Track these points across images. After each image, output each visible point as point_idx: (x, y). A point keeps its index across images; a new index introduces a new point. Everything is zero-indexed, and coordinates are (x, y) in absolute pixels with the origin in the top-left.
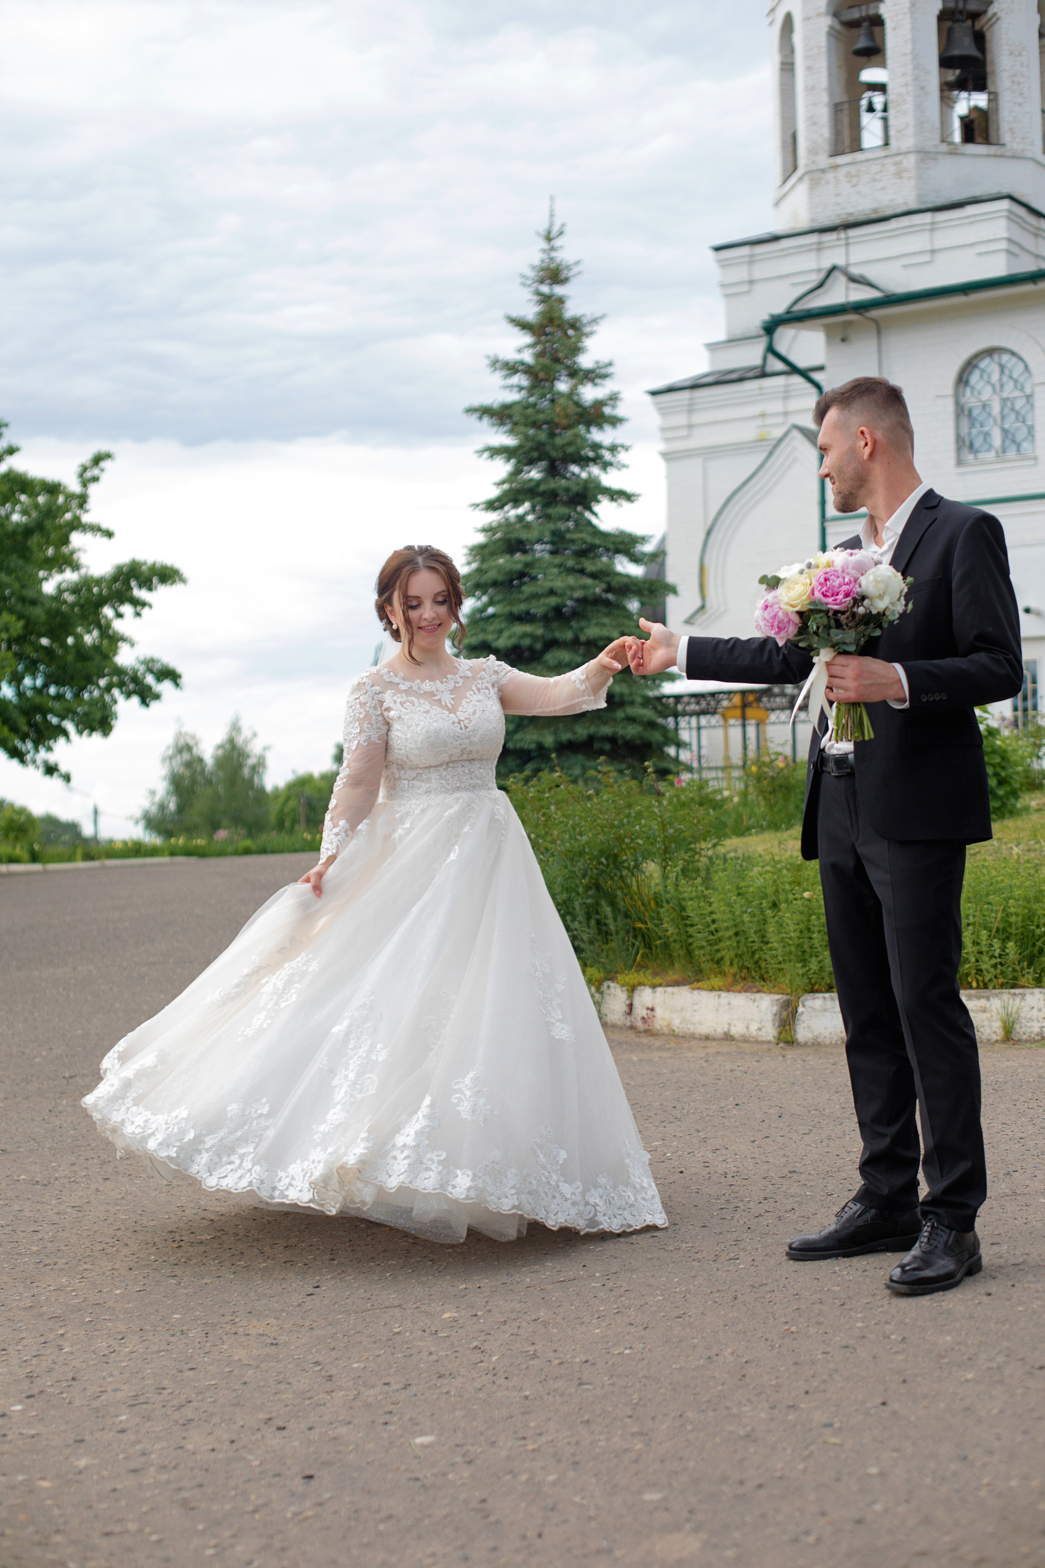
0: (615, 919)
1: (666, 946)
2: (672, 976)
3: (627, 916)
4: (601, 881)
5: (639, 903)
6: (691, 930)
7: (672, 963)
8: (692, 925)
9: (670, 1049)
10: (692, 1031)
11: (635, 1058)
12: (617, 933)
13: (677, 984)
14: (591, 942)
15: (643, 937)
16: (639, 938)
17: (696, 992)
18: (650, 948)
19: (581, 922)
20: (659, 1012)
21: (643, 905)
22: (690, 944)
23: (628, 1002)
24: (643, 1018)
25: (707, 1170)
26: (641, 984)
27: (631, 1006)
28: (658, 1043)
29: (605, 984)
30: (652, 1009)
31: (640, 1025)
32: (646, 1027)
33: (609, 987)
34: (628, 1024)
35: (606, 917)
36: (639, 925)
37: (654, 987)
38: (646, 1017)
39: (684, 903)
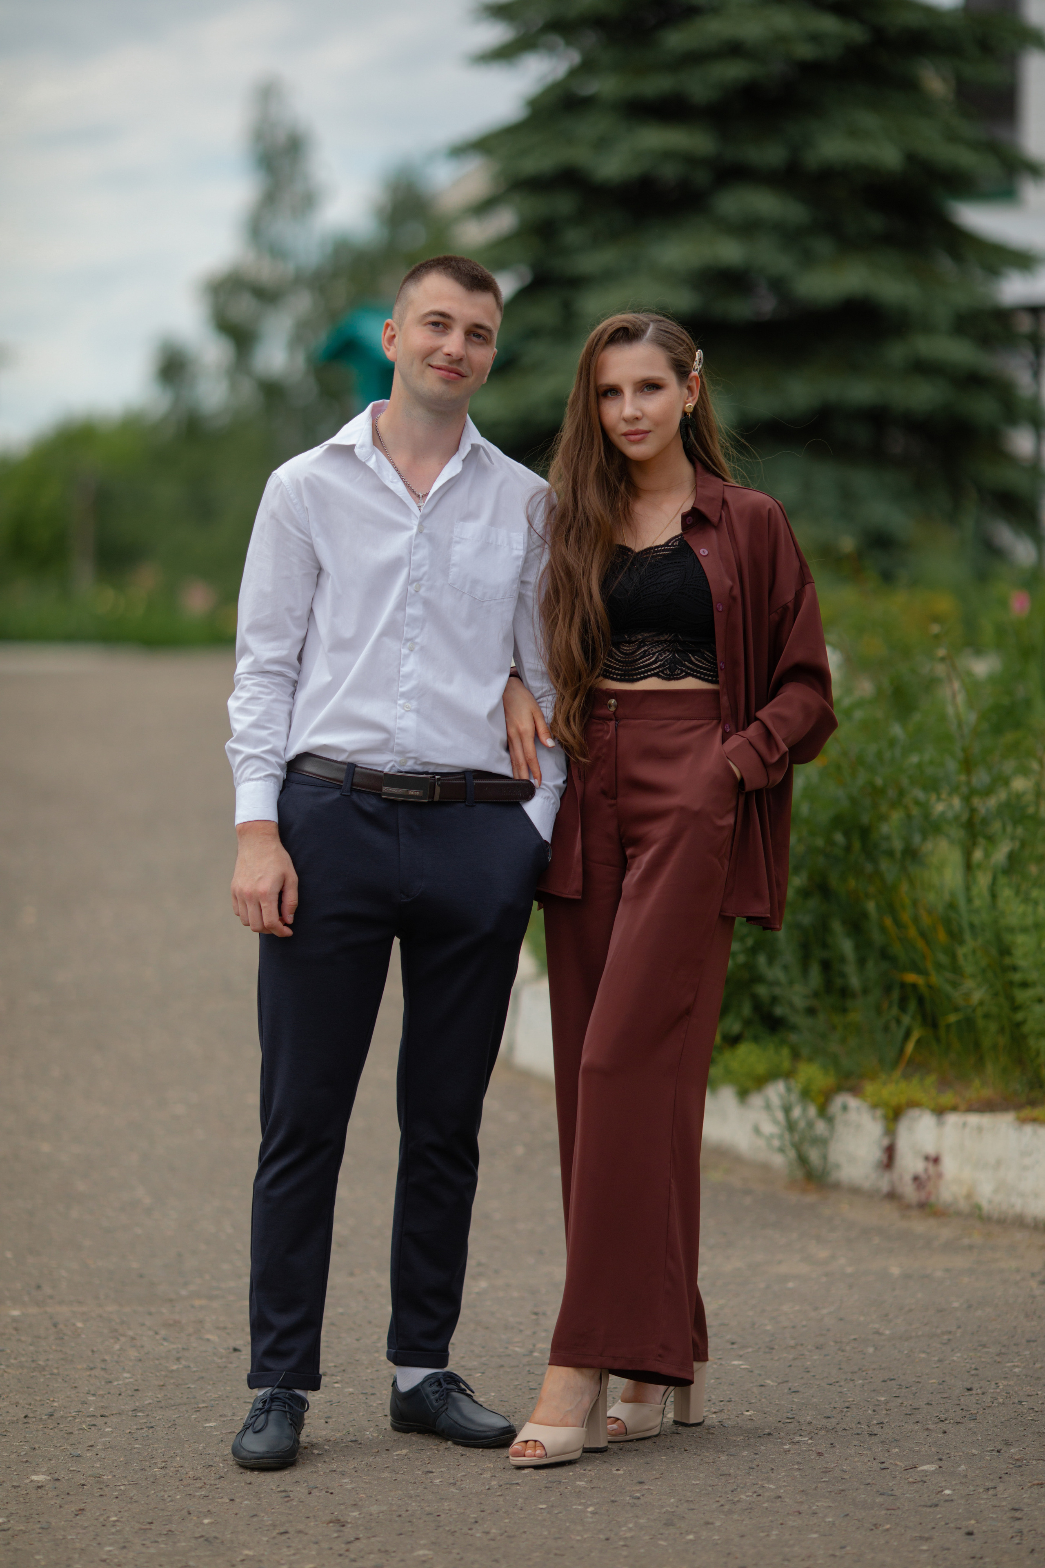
0: (862, 962)
1: (968, 1024)
2: (979, 1090)
3: (885, 955)
4: (834, 881)
5: (913, 932)
6: (1022, 996)
7: (981, 1061)
8: (1025, 985)
9: (971, 1247)
10: (1018, 1208)
11: (895, 1271)
12: (865, 991)
13: (987, 1107)
14: (811, 1011)
15: (921, 1000)
16: (912, 1006)
17: (1028, 1129)
18: (935, 1025)
19: (786, 968)
20: (950, 1166)
21: (923, 935)
22: (1019, 1025)
23: (886, 1142)
24: (916, 1179)
25: (1017, 1525)
26: (913, 1104)
27: (890, 1152)
28: (946, 1233)
29: (839, 1100)
30: (936, 1160)
31: (909, 1191)
32: (923, 1196)
33: (845, 1108)
34: (885, 1187)
35: (842, 959)
36: (911, 978)
37: (940, 1112)
38: (923, 1176)
39: (1008, 938)
